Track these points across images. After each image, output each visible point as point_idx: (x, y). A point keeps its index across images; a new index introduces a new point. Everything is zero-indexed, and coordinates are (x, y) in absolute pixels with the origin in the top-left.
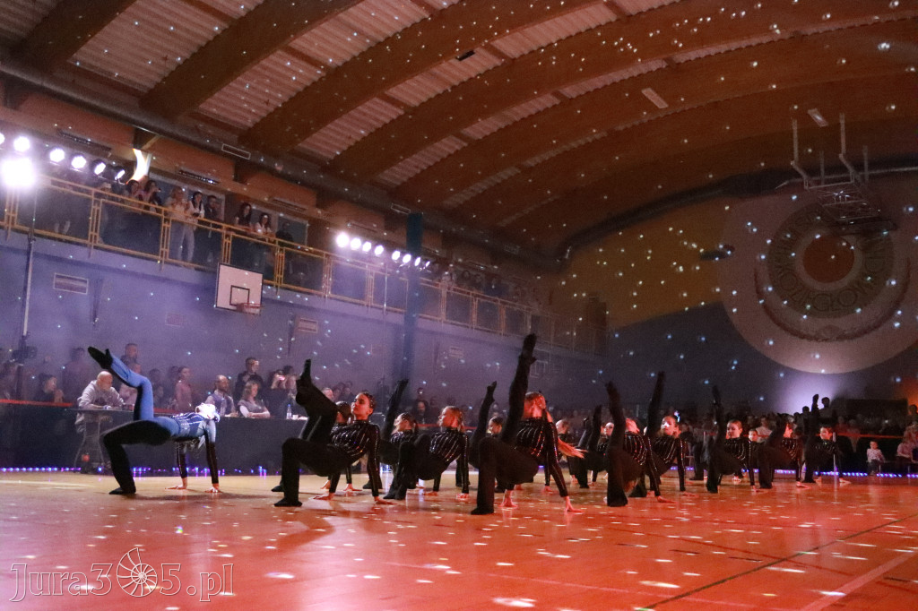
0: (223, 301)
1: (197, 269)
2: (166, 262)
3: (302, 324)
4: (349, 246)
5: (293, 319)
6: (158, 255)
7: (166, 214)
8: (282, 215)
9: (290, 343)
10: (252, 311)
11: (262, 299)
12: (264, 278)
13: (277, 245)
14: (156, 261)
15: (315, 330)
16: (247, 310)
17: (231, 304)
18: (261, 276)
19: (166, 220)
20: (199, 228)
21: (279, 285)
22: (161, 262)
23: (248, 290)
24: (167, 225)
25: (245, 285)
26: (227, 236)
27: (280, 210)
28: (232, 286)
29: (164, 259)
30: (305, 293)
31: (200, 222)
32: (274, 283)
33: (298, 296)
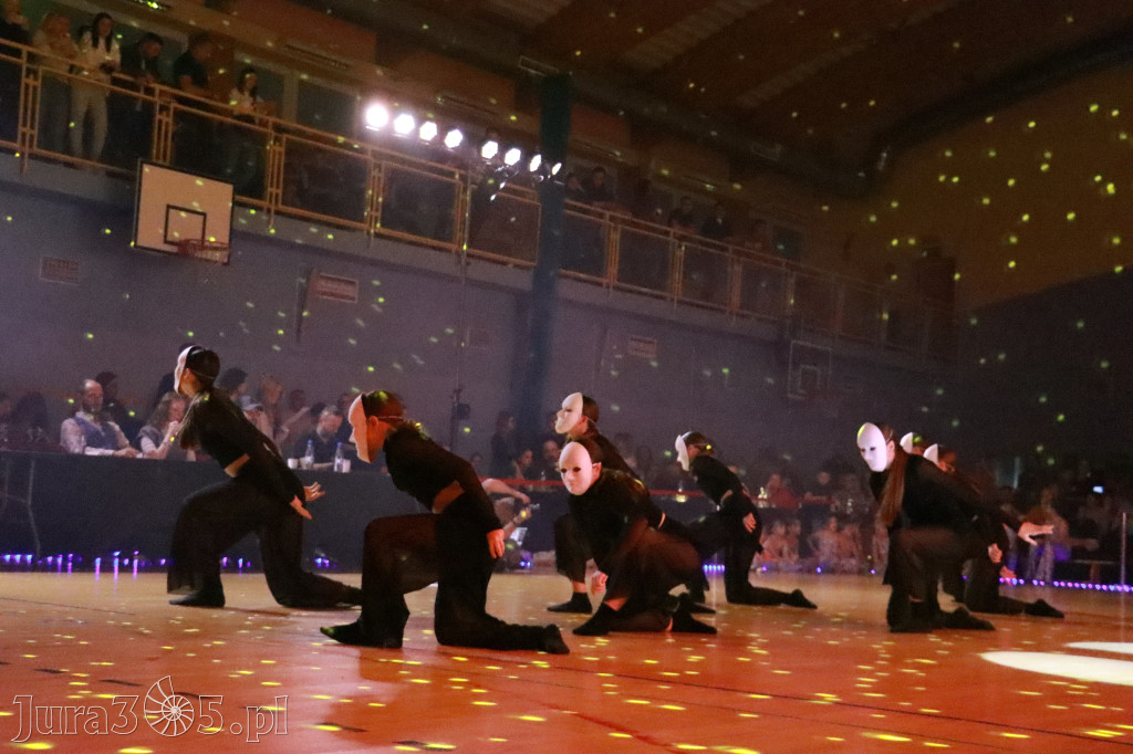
0: (149, 233)
1: (111, 174)
2: (33, 156)
3: (323, 285)
4: (390, 129)
5: (308, 274)
6: (15, 140)
7: (32, 57)
8: (305, 77)
9: (300, 319)
10: (209, 255)
11: (233, 232)
12: (236, 191)
13: (269, 131)
14: (13, 152)
15: (353, 299)
16: (199, 254)
17: (166, 242)
18: (229, 188)
19: (29, 71)
20: (113, 93)
21: (273, 208)
22: (22, 155)
23: (204, 214)
24: (31, 81)
25: (196, 205)
26: (164, 108)
27: (303, 68)
28: (169, 207)
29: (27, 150)
30: (328, 224)
31: (115, 81)
32: (264, 204)
33: (314, 230)
